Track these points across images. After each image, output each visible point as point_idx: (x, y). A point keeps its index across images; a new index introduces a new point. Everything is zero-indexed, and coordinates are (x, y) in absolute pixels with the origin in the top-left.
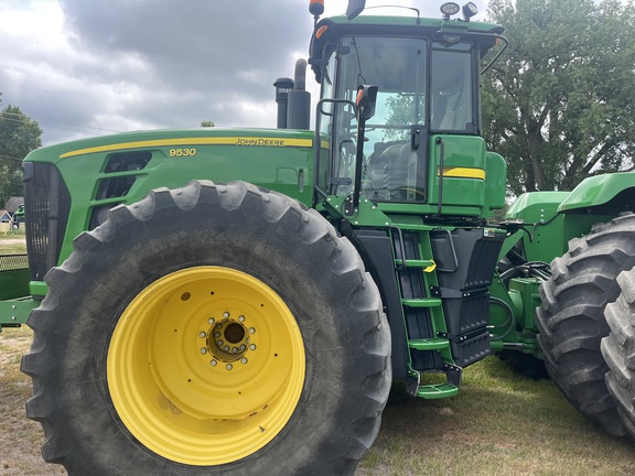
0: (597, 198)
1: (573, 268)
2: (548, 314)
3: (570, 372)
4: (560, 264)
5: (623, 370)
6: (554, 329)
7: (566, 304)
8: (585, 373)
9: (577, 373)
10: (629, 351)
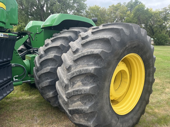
0: (55, 23)
1: (46, 51)
2: (37, 71)
3: (46, 93)
4: (42, 49)
5: (64, 97)
6: (40, 77)
7: (43, 67)
8: (51, 94)
9: (48, 94)
10: (67, 89)
